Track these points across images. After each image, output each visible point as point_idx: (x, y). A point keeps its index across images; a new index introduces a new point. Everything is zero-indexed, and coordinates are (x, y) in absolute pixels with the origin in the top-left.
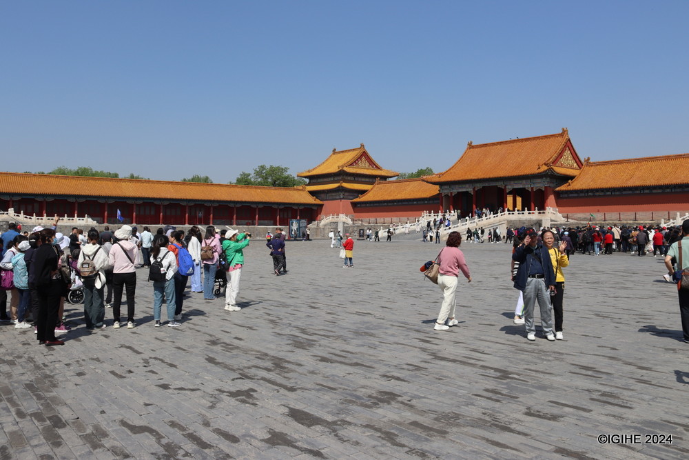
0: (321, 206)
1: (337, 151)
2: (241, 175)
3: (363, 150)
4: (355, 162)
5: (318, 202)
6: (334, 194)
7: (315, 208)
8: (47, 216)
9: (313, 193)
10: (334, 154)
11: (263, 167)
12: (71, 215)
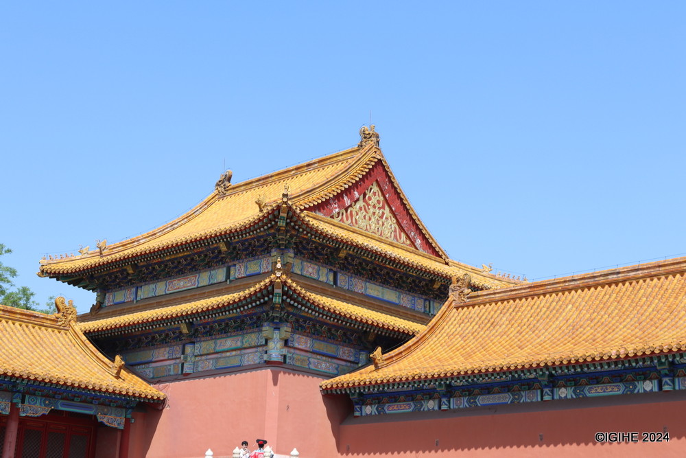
1: (233, 183)
3: (368, 157)
4: (338, 197)
5: (133, 385)
6: (229, 343)
10: (222, 196)
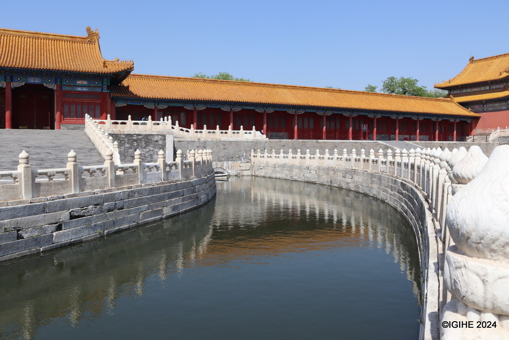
0: (477, 119)
1: (475, 59)
2: (366, 88)
5: (473, 114)
7: (469, 121)
8: (207, 129)
9: (464, 105)
10: (472, 62)
11: (392, 79)
12: (224, 127)
